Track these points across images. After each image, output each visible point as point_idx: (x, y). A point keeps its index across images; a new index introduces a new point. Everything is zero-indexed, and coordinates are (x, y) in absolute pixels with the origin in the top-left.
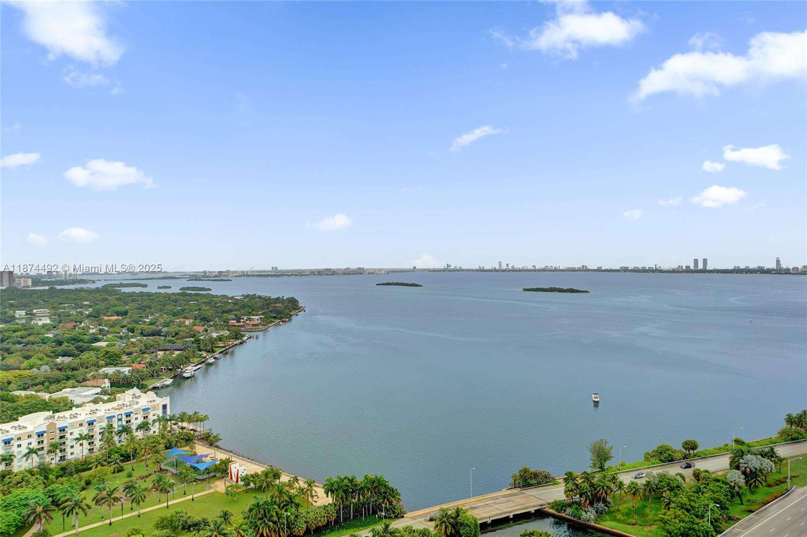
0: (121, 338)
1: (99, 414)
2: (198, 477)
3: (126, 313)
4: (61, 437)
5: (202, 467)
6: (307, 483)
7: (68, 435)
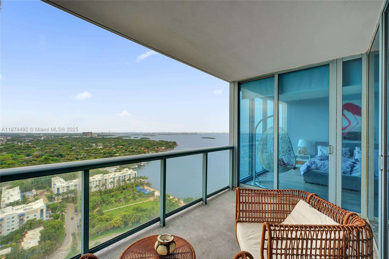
0: (123, 153)
1: (116, 175)
2: (145, 196)
3: (124, 145)
4: (105, 182)
5: (146, 193)
6: (178, 199)
7: (107, 182)
